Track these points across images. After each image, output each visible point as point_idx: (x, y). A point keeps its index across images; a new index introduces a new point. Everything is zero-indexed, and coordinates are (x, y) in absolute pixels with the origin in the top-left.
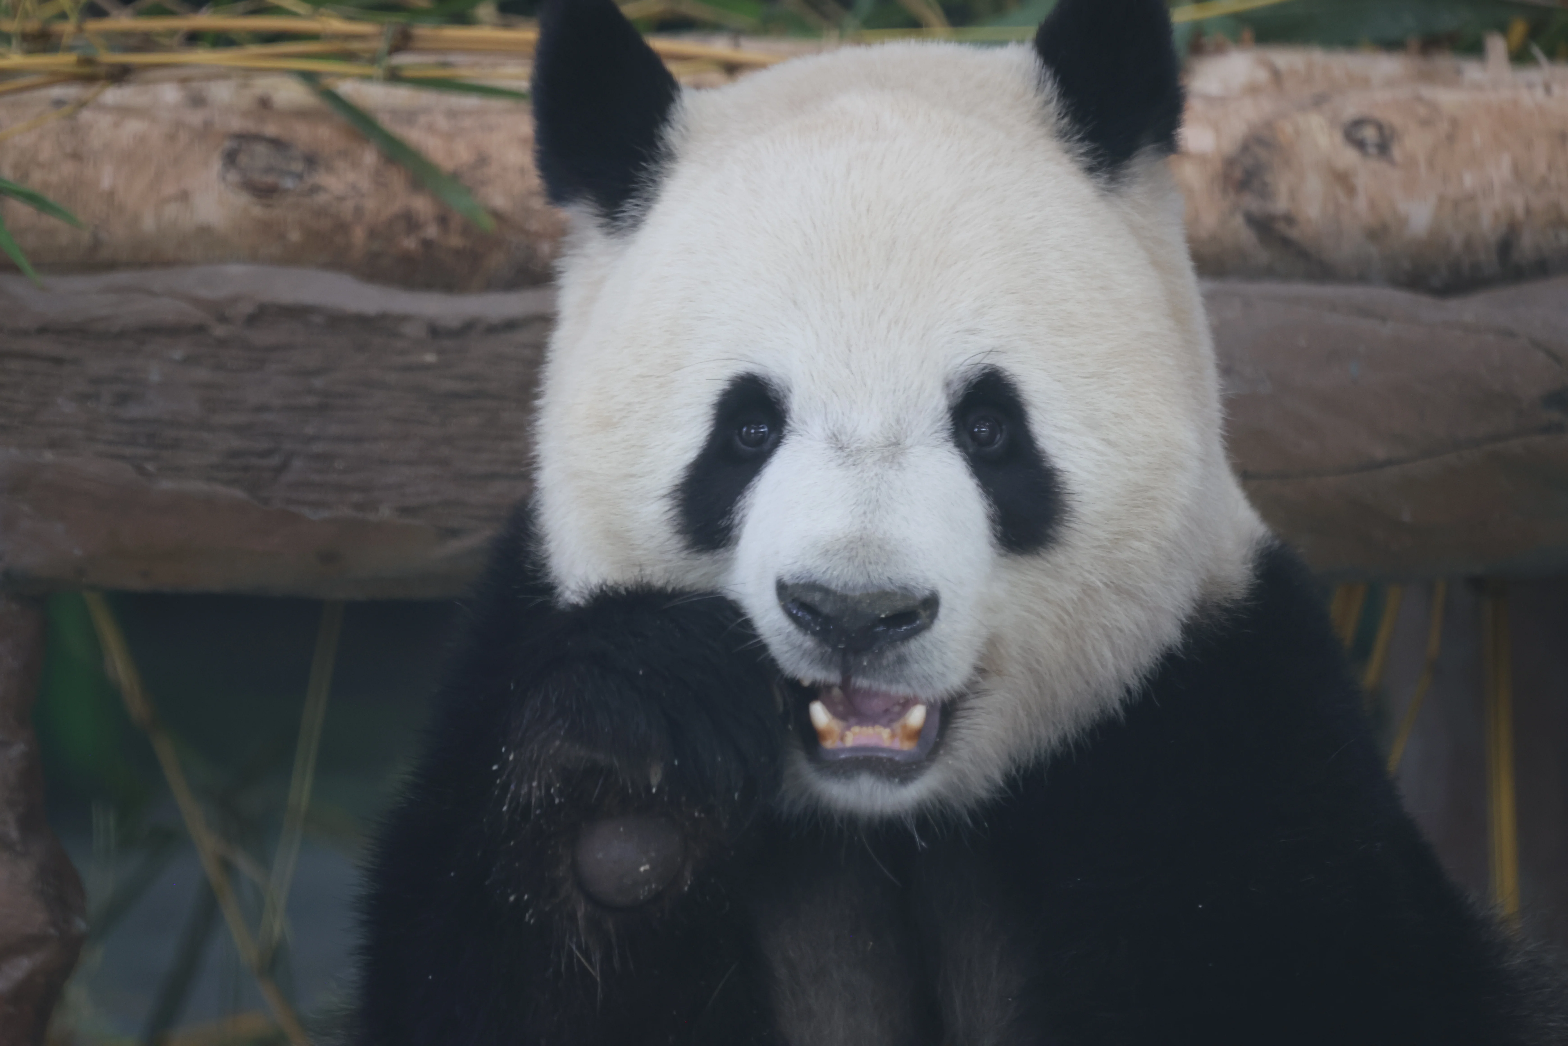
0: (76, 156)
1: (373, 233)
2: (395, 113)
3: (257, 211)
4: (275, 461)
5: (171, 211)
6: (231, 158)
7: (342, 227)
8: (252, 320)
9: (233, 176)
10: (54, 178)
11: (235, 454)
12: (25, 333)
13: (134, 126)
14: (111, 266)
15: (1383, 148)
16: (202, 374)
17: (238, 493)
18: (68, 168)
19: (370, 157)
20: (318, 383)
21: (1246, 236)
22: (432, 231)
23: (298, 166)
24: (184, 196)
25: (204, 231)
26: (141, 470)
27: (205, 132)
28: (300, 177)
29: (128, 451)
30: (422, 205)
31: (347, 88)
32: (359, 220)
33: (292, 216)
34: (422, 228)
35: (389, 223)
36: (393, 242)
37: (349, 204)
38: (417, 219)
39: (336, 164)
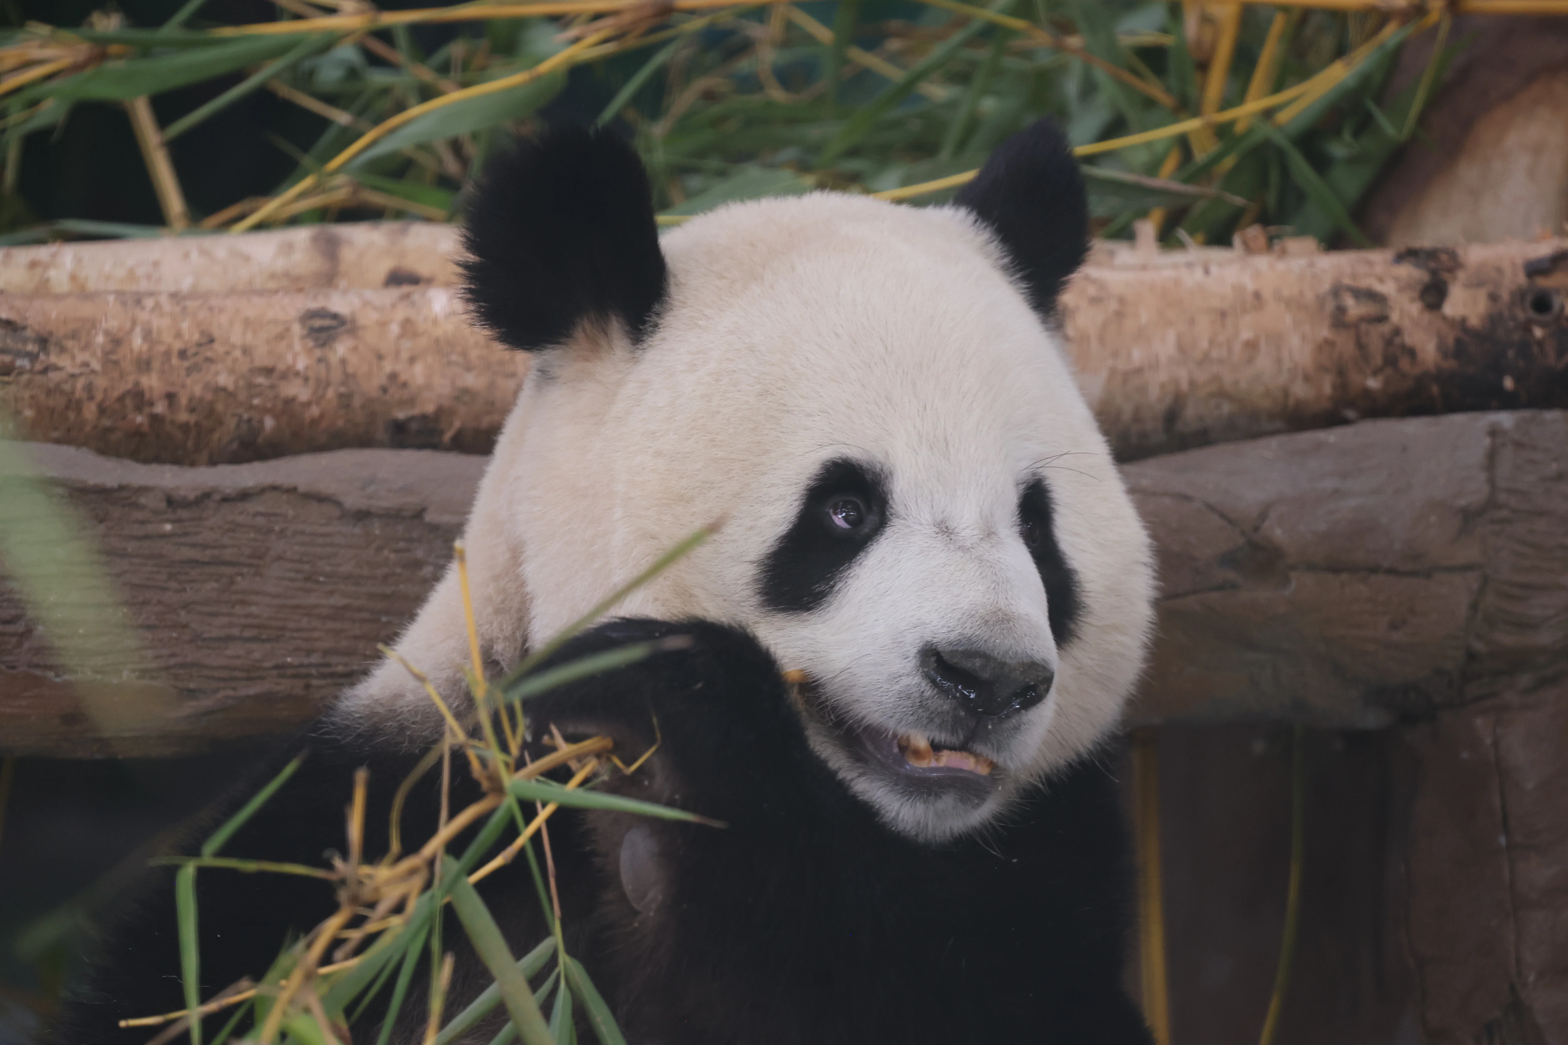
1: (102, 410)
7: (74, 404)
22: (160, 408)
23: (32, 347)
28: (34, 357)
30: (151, 381)
32: (91, 398)
33: (27, 394)
34: (152, 404)
35: (121, 399)
36: (124, 418)
37: (80, 383)
38: (147, 395)
39: (70, 344)
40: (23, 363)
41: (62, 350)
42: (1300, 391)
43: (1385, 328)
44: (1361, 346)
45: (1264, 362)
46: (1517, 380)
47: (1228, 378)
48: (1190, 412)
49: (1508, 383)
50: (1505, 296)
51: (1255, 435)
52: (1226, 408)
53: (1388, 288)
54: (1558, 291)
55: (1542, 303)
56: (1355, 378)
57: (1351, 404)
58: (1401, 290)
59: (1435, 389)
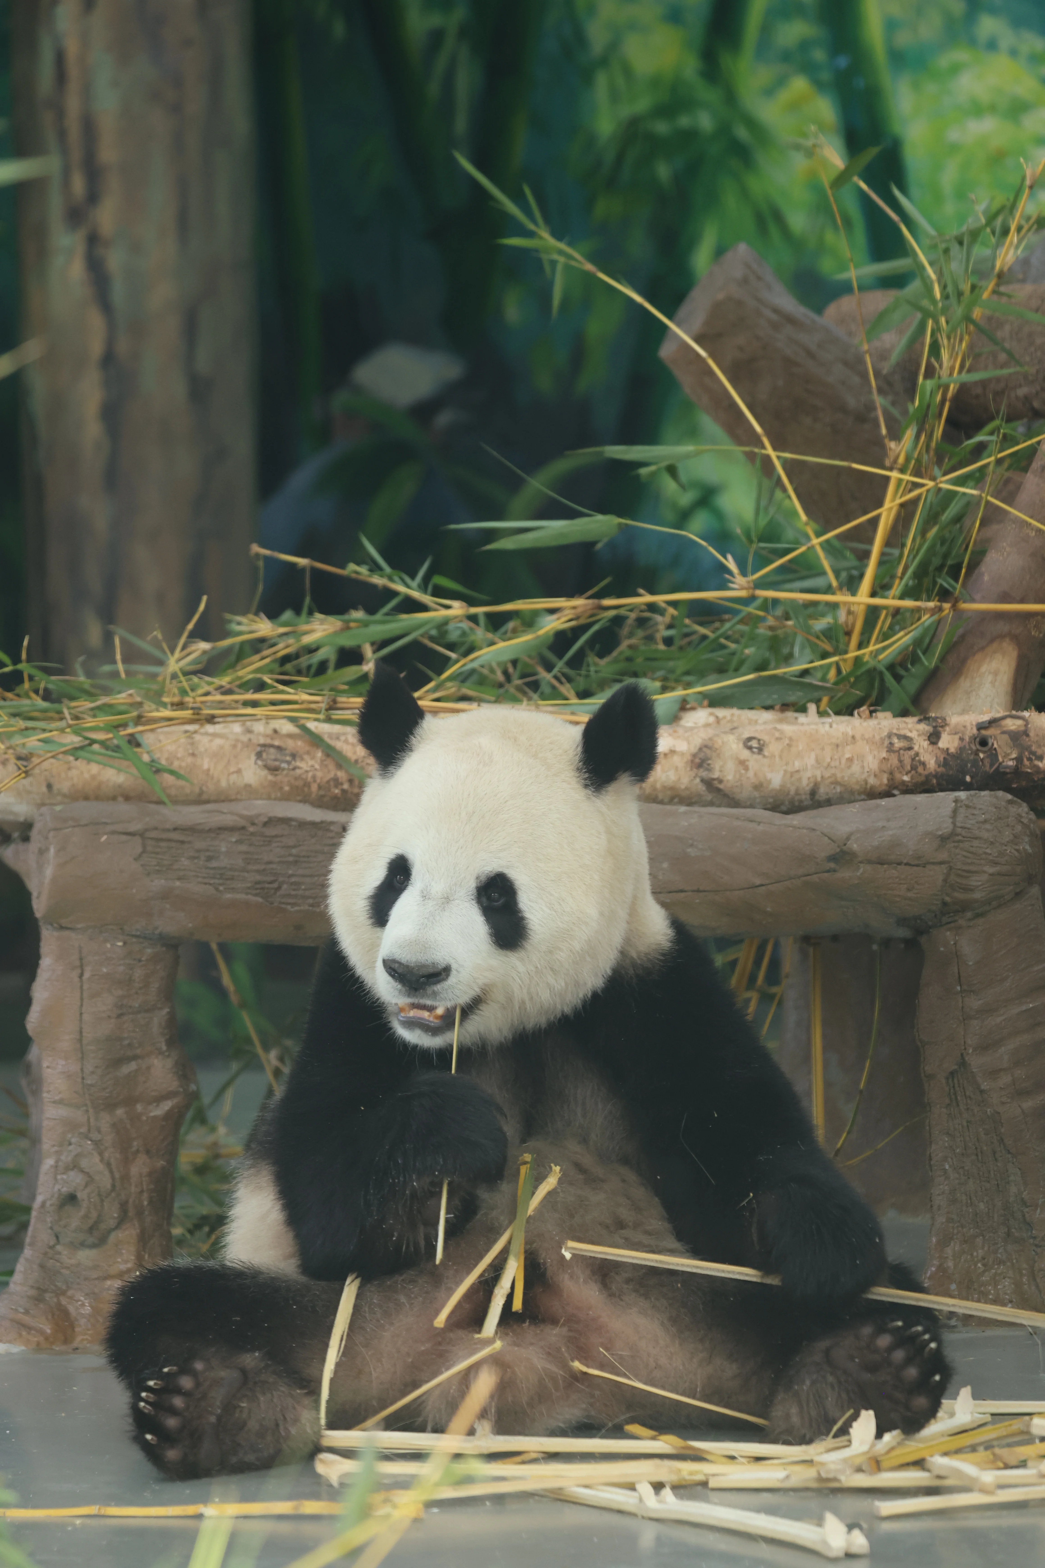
0: (193, 755)
1: (320, 787)
2: (330, 735)
3: (270, 777)
4: (275, 885)
5: (233, 778)
6: (259, 755)
7: (307, 784)
8: (265, 824)
9: (260, 763)
10: (184, 764)
11: (257, 883)
12: (168, 830)
13: (218, 741)
14: (208, 802)
15: (760, 750)
16: (243, 848)
17: (260, 900)
18: (189, 760)
19: (319, 754)
20: (294, 851)
21: (702, 788)
22: (346, 786)
23: (288, 758)
24: (239, 771)
25: (248, 786)
26: (217, 889)
27: (248, 744)
28: (289, 763)
29: (212, 881)
30: (341, 775)
31: (312, 725)
32: (315, 781)
33: (286, 780)
34: (342, 784)
35: (328, 782)
36: (330, 790)
37: (310, 774)
38: (340, 780)
39: (306, 757)
40: (284, 765)
41: (302, 759)
42: (872, 781)
43: (912, 753)
44: (900, 761)
45: (856, 768)
46: (972, 777)
47: (839, 775)
48: (822, 790)
49: (968, 779)
50: (967, 739)
51: (850, 802)
52: (838, 789)
53: (913, 735)
54: (991, 737)
55: (984, 742)
56: (898, 776)
57: (896, 788)
58: (919, 735)
59: (935, 781)
